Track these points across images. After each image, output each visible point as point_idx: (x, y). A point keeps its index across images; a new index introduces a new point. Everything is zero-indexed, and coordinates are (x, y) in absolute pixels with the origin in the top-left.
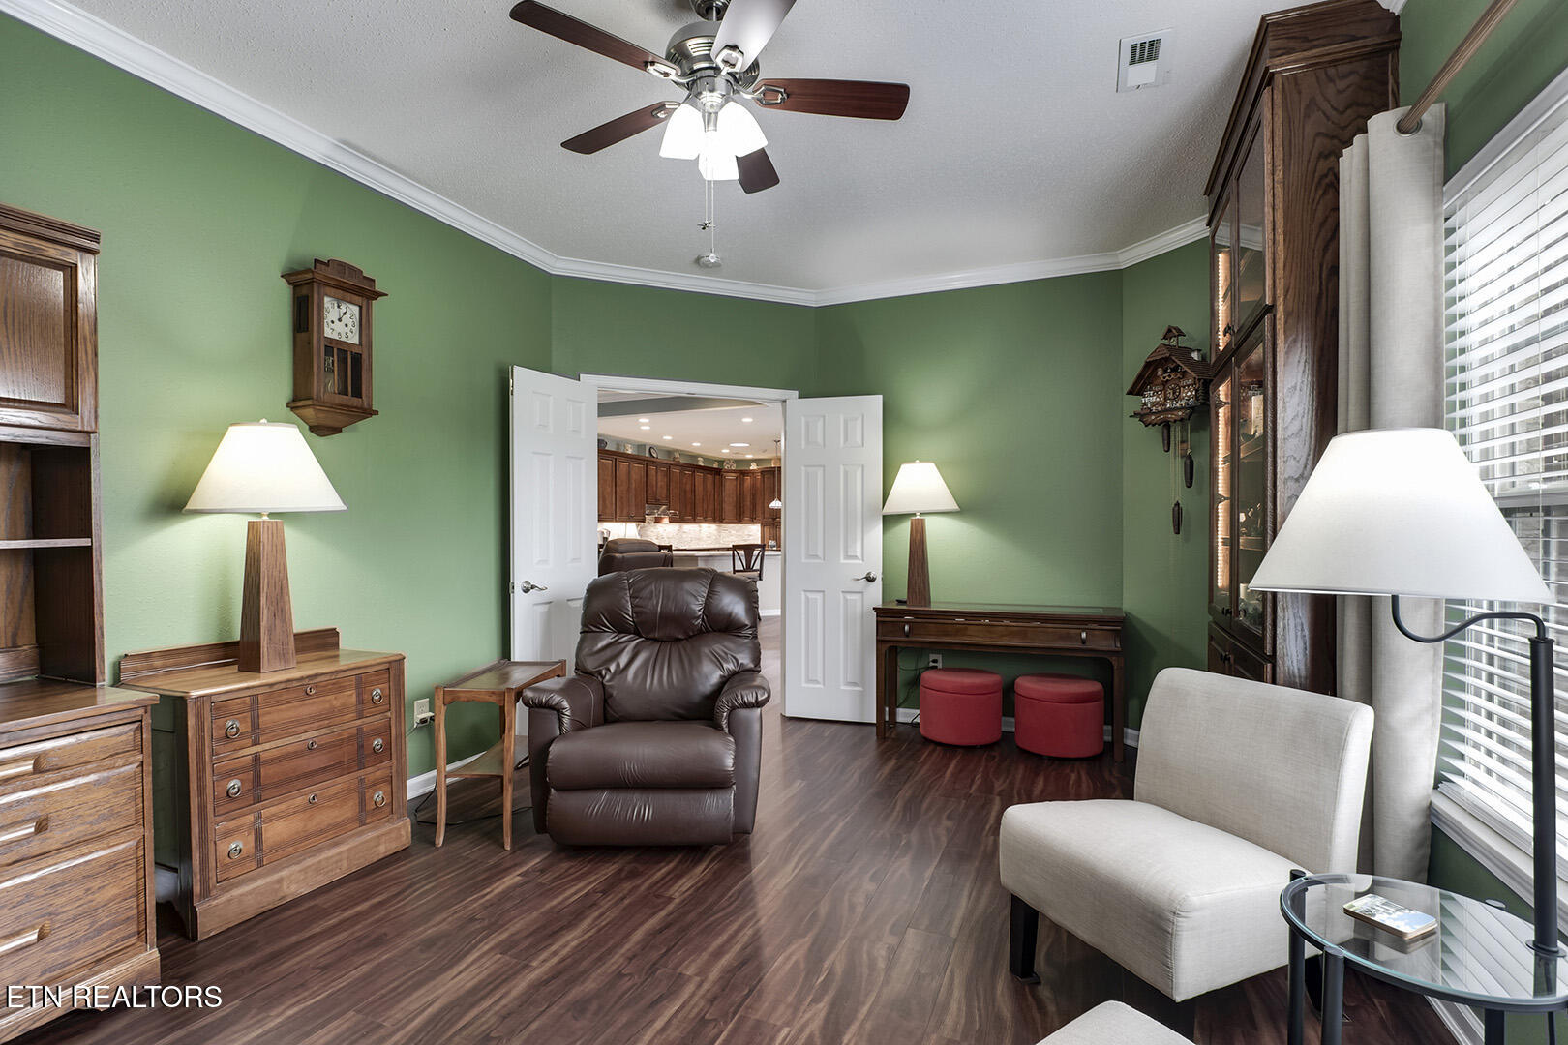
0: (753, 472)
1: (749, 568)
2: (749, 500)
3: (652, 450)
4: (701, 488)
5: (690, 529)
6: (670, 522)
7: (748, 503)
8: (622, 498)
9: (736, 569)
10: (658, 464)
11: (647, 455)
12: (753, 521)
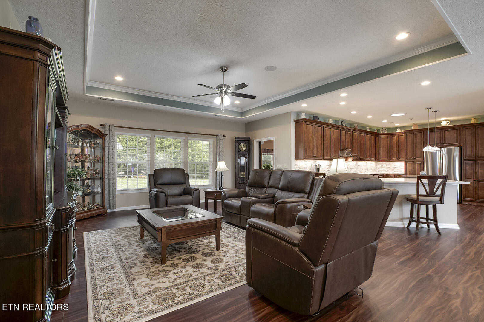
0: (398, 134)
1: (431, 193)
2: (396, 148)
3: (343, 123)
4: (369, 143)
5: (361, 164)
6: (352, 160)
7: (395, 150)
8: (327, 147)
9: (420, 193)
10: (346, 129)
11: (340, 124)
12: (398, 159)
